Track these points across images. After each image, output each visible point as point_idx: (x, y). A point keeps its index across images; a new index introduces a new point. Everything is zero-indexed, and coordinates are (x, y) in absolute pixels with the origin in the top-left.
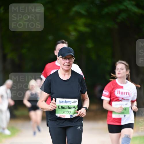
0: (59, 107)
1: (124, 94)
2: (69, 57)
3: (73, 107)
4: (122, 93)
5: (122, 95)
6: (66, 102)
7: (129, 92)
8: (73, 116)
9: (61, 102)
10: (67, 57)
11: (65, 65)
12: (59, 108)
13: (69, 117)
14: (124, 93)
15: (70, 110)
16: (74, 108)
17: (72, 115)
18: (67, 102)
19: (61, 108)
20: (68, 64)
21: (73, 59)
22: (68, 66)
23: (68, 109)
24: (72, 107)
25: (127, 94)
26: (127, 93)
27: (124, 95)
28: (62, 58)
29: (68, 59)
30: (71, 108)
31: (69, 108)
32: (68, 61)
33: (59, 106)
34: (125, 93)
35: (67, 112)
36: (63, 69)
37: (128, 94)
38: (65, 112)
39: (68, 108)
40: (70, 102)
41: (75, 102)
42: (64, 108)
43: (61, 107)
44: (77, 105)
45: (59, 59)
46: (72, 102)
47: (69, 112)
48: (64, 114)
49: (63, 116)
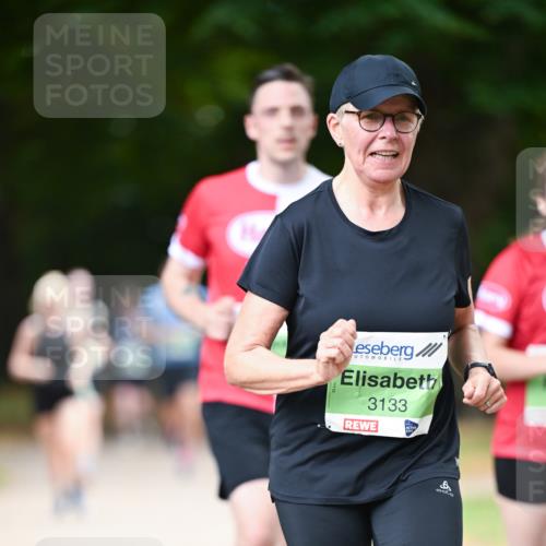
0: (344, 377)
2: (393, 109)
3: (422, 378)
6: (385, 350)
8: (416, 425)
9: (356, 350)
10: (386, 109)
11: (372, 154)
12: (343, 383)
13: (400, 433)
15: (404, 393)
16: (425, 383)
17: (416, 420)
18: (390, 350)
19: (353, 380)
20: (390, 147)
22: (388, 160)
23: (395, 386)
24: (417, 377)
28: (359, 114)
29: (388, 119)
30: (410, 383)
31: (399, 382)
32: (387, 130)
33: (345, 372)
35: (387, 405)
36: (360, 173)
38: (379, 404)
39: (393, 380)
40: (409, 351)
41: (430, 350)
42: (372, 380)
43: (354, 375)
44: (440, 365)
45: (337, 124)
46: (416, 352)
47: (399, 405)
48: (372, 416)
49: (364, 426)
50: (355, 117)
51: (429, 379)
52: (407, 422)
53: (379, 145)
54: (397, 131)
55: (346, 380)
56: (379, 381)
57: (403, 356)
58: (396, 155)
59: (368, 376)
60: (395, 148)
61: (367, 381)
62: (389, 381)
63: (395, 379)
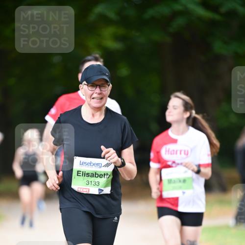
0: (78, 173)
2: (99, 83)
3: (105, 174)
4: (172, 152)
5: (173, 156)
6: (92, 164)
7: (186, 148)
9: (82, 164)
10: (97, 83)
11: (93, 98)
12: (78, 175)
13: (97, 193)
15: (99, 179)
16: (105, 176)
17: (102, 189)
18: (94, 164)
19: (81, 175)
20: (99, 96)
21: (109, 85)
22: (99, 100)
23: (95, 177)
24: (103, 174)
25: (181, 153)
26: (181, 151)
27: (175, 155)
28: (88, 85)
29: (98, 87)
30: (101, 176)
31: (97, 176)
32: (98, 90)
33: (78, 171)
34: (179, 152)
35: (93, 183)
36: (89, 105)
38: (90, 183)
40: (100, 165)
41: (108, 165)
42: (88, 175)
43: (81, 173)
44: (111, 170)
45: (82, 88)
46: (103, 165)
47: (97, 183)
48: (88, 187)
49: (85, 190)
50: (87, 86)
51: (107, 175)
52: (99, 189)
53: (95, 95)
54: (101, 90)
55: (79, 174)
56: (90, 175)
57: (98, 167)
58: (102, 98)
59: (86, 173)
60: (101, 96)
61: (86, 175)
62: (93, 175)
63: (96, 174)
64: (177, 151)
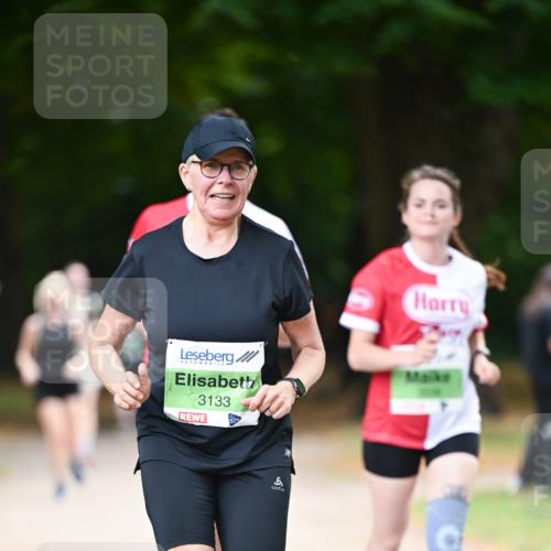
0: (177, 379)
1: (443, 308)
2: (229, 160)
3: (242, 380)
4: (434, 304)
5: (434, 312)
6: (210, 357)
7: (464, 298)
8: (239, 418)
9: (185, 356)
10: (222, 159)
11: (212, 196)
12: (177, 383)
14: (440, 305)
15: (228, 392)
16: (245, 384)
17: (238, 414)
18: (214, 357)
19: (186, 381)
20: (226, 191)
21: (251, 167)
22: (225, 201)
23: (220, 385)
24: (238, 379)
25: (453, 308)
26: (453, 303)
27: (440, 312)
28: (201, 164)
29: (225, 168)
30: (232, 383)
31: (223, 383)
32: (224, 177)
33: (177, 374)
34: (448, 306)
35: (214, 401)
36: (203, 211)
37: (457, 306)
38: (208, 400)
39: (218, 381)
40: (230, 358)
43: (186, 377)
45: (187, 172)
46: (236, 358)
47: (224, 401)
48: (202, 410)
49: (196, 418)
50: (198, 166)
51: (248, 380)
52: (230, 415)
53: (217, 189)
54: (232, 178)
55: (180, 381)
56: (207, 381)
57: (225, 361)
58: (233, 197)
59: (197, 377)
60: (231, 191)
61: (197, 382)
62: (215, 382)
63: (220, 379)
64: (444, 303)
